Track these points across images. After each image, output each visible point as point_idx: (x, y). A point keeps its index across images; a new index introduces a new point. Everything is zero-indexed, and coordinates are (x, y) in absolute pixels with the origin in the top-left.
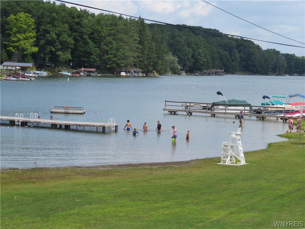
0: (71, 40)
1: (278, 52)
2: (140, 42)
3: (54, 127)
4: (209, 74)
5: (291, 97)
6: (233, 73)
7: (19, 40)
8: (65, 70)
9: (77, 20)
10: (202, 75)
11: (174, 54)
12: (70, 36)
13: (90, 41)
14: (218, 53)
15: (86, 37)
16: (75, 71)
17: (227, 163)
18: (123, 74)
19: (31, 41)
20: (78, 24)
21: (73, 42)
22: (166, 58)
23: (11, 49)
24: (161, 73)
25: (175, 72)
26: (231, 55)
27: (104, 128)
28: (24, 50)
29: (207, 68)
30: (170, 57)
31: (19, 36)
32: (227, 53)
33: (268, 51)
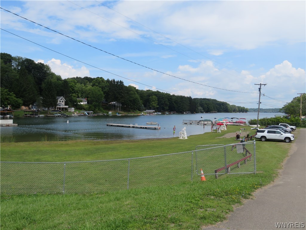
0: (168, 103)
1: (235, 106)
2: (190, 104)
3: (141, 128)
4: (212, 113)
5: (225, 118)
6: (221, 112)
7: (153, 104)
8: (167, 112)
9: (170, 98)
10: (210, 113)
11: (201, 107)
12: (168, 102)
13: (174, 104)
14: (216, 106)
15: (173, 102)
16: (170, 112)
17: (181, 139)
18: (185, 113)
19: (156, 104)
20: (170, 99)
21: (169, 104)
22: (199, 108)
23: (151, 106)
24: (197, 112)
25: (202, 112)
26: (220, 107)
27: (155, 128)
28: (154, 106)
29: (212, 111)
30: (200, 108)
31: (153, 102)
32: (219, 106)
33: (232, 105)
